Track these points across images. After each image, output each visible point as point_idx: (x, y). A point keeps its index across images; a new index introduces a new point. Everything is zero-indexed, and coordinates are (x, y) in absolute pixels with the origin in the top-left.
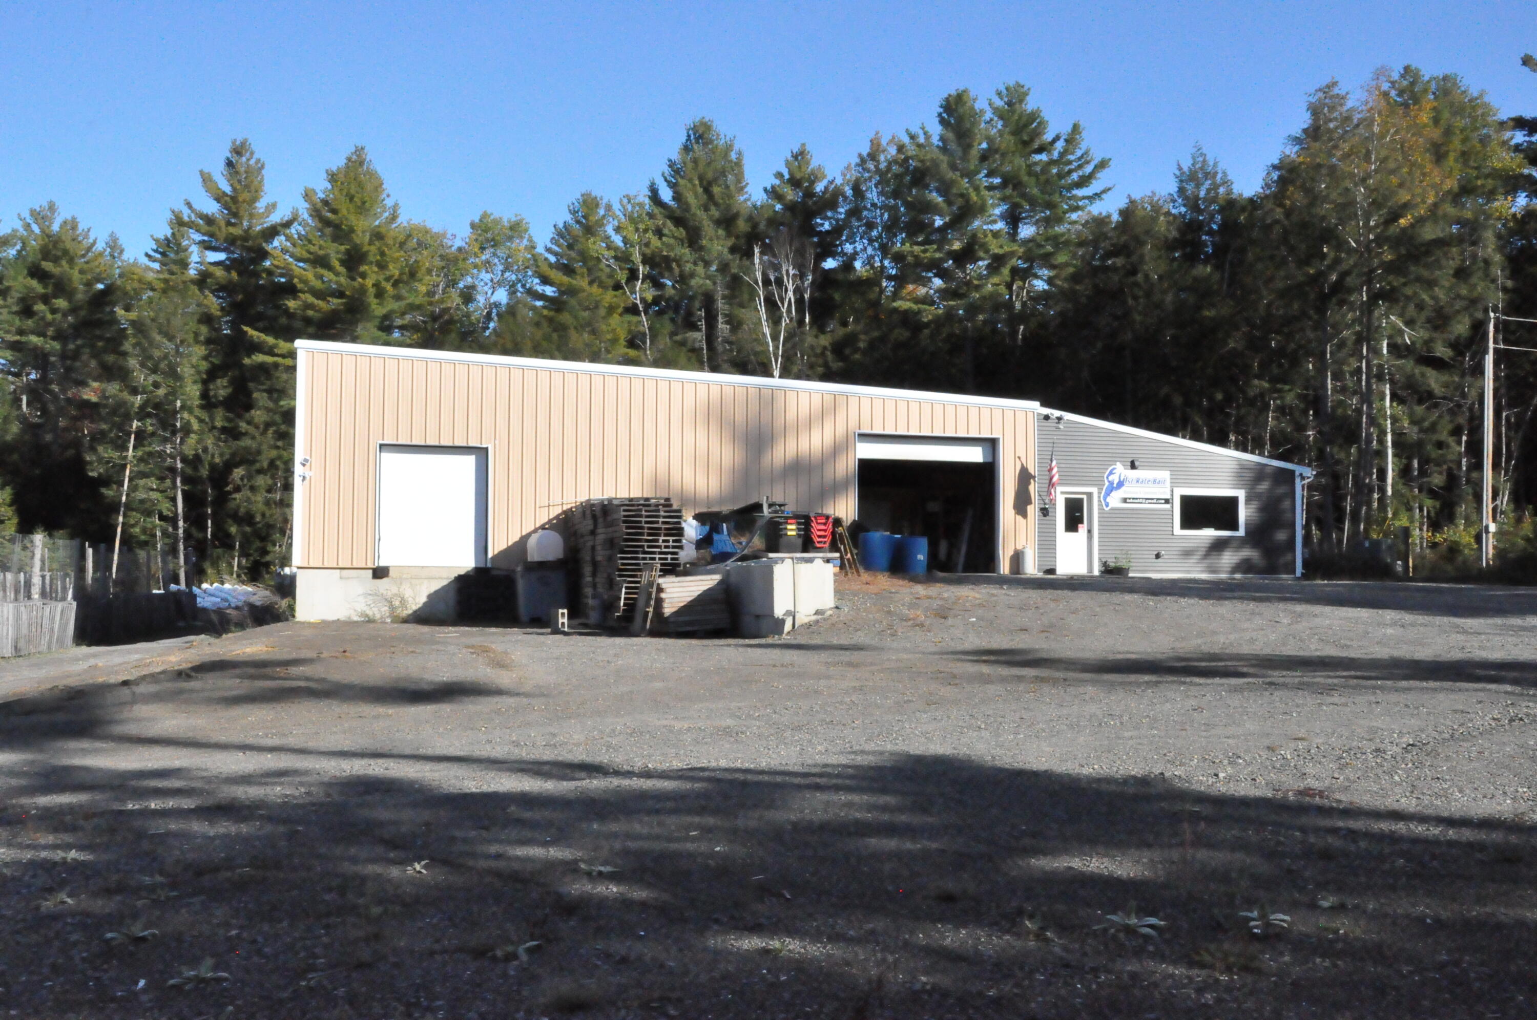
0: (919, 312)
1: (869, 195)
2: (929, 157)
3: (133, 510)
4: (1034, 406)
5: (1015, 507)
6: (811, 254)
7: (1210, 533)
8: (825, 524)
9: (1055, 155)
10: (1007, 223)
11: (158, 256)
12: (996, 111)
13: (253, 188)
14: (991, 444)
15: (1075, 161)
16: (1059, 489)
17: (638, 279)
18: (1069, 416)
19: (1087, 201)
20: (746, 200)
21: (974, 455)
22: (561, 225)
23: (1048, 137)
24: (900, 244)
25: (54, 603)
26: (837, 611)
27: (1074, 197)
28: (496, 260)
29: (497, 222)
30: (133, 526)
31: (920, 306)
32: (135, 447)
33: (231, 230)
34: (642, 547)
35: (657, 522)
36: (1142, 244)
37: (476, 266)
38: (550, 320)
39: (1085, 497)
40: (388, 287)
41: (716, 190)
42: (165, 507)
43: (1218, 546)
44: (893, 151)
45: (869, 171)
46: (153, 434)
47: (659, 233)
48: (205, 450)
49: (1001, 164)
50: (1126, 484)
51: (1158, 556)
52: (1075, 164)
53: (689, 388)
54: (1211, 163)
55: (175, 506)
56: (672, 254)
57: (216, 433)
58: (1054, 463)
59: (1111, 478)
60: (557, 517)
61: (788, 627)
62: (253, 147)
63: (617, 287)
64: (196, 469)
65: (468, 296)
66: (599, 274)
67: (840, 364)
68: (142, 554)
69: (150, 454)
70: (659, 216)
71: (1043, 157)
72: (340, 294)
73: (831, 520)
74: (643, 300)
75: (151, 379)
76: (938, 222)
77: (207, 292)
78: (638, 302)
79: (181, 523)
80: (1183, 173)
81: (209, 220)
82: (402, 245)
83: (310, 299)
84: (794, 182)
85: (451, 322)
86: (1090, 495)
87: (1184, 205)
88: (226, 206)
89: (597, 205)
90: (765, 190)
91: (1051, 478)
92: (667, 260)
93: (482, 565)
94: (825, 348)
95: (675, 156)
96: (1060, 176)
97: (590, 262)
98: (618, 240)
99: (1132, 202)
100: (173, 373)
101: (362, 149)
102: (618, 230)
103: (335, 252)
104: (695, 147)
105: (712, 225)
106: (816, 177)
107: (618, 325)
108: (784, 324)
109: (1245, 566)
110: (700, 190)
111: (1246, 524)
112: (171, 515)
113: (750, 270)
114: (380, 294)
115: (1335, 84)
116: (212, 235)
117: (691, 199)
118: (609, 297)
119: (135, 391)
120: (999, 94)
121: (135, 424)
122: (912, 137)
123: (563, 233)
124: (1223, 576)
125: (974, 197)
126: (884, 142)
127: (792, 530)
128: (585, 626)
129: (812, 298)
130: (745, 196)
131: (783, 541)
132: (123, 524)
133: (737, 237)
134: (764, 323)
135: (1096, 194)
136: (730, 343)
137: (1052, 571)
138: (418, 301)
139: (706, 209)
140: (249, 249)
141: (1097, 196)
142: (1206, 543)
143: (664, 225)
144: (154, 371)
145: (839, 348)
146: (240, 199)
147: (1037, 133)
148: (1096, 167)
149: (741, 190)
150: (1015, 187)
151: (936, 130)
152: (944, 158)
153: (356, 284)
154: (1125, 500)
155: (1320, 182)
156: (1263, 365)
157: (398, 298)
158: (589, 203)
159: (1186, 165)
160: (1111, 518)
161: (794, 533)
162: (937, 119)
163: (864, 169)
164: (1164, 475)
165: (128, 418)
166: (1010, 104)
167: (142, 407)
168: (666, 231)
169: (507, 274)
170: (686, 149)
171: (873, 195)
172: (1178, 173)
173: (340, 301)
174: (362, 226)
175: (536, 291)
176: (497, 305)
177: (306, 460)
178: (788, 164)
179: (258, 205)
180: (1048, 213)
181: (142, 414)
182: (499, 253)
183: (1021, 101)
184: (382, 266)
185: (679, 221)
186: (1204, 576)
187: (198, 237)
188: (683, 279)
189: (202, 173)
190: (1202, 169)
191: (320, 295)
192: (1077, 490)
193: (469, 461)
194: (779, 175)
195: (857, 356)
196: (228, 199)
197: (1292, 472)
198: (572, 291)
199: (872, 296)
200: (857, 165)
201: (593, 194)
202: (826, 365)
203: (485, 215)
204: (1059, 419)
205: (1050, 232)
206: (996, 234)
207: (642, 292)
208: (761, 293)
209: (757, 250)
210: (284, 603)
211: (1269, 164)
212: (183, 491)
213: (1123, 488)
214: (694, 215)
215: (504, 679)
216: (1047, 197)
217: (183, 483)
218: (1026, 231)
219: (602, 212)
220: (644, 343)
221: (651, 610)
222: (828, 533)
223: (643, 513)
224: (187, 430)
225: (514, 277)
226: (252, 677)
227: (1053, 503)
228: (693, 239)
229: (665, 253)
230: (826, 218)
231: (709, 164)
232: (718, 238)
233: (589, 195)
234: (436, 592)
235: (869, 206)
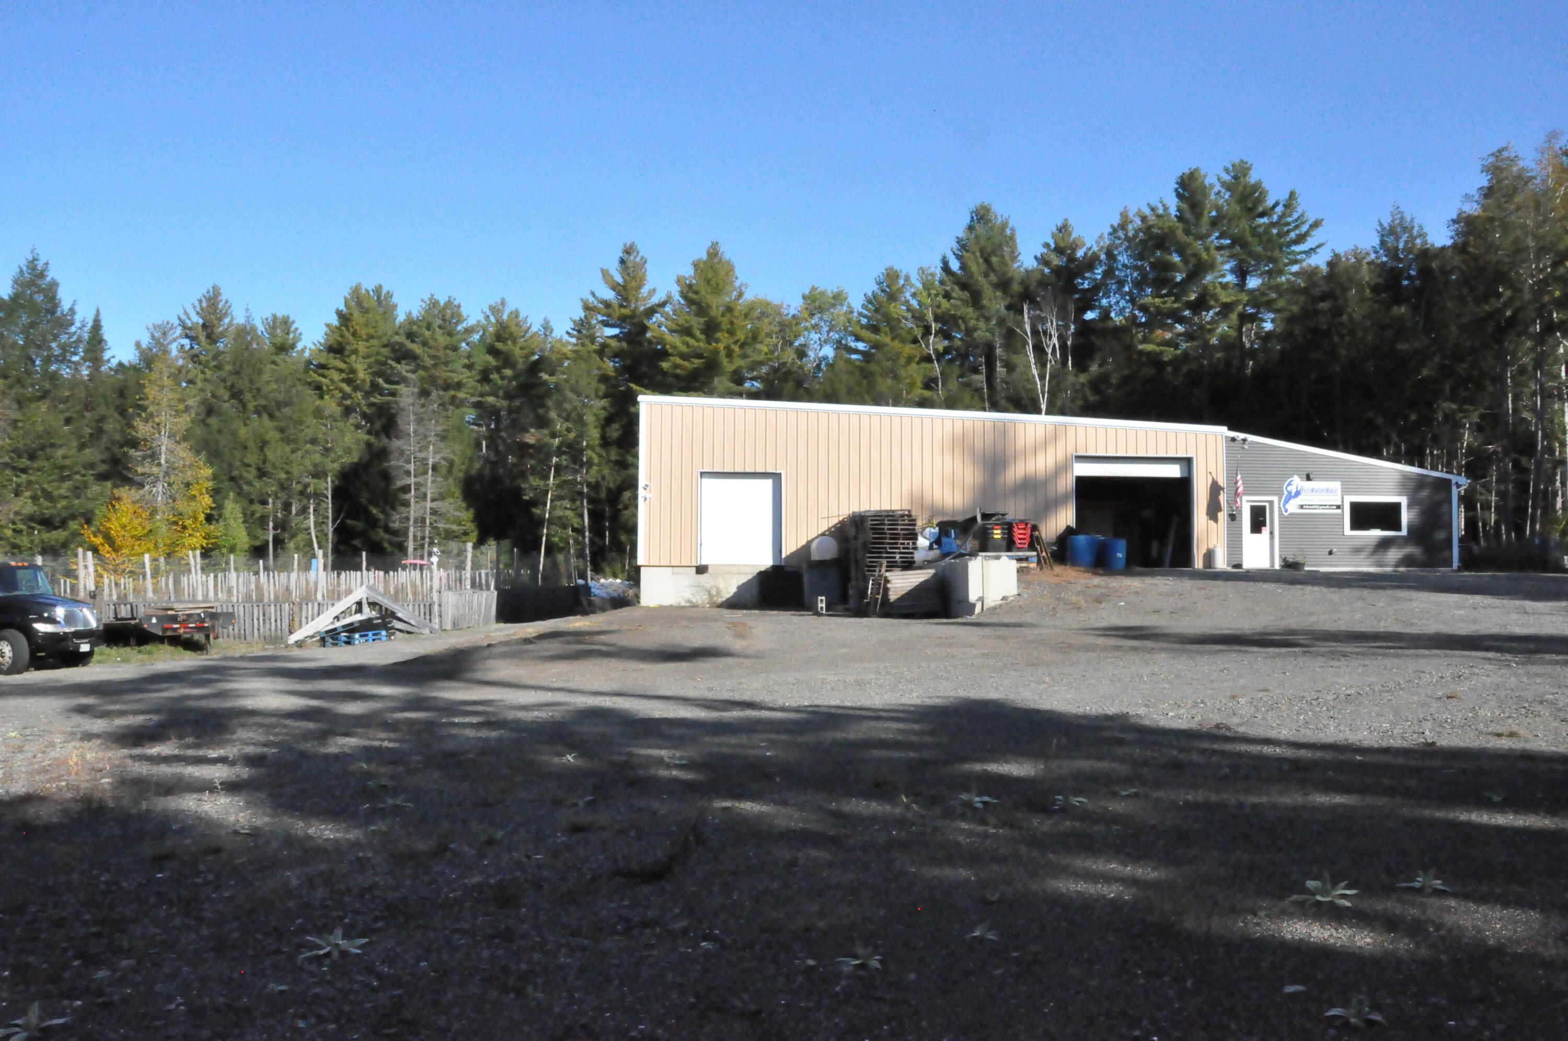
0: (1161, 352)
1: (1120, 258)
2: (1166, 225)
3: (553, 524)
4: (1223, 430)
5: (1208, 514)
6: (1071, 307)
7: (1377, 533)
8: (1024, 529)
9: (1275, 218)
10: (1237, 277)
11: (575, 333)
12: (1224, 184)
13: (638, 280)
14: (1187, 462)
15: (1293, 222)
16: (1245, 498)
17: (931, 334)
18: (1252, 438)
19: (1304, 256)
20: (1018, 267)
21: (1173, 471)
22: (870, 294)
23: (1270, 202)
24: (1148, 297)
25: (481, 592)
26: (1018, 597)
27: (1293, 253)
28: (822, 324)
29: (823, 293)
30: (554, 536)
31: (1161, 348)
32: (554, 477)
33: (623, 311)
34: (885, 548)
35: (897, 529)
36: (1345, 289)
37: (806, 329)
38: (862, 369)
39: (1267, 505)
40: (736, 348)
41: (994, 260)
42: (576, 522)
43: (1384, 544)
44: (1138, 222)
45: (1119, 238)
46: (567, 467)
47: (947, 296)
48: (603, 478)
49: (1229, 228)
50: (1302, 493)
51: (1330, 553)
52: (1293, 225)
53: (937, 423)
54: (1408, 219)
55: (583, 521)
56: (959, 313)
57: (611, 465)
58: (1239, 477)
59: (1289, 489)
60: (834, 526)
61: (978, 609)
62: (639, 248)
63: (915, 341)
64: (598, 492)
65: (801, 353)
66: (900, 331)
67: (1097, 398)
68: (560, 557)
69: (566, 482)
70: (948, 283)
71: (1265, 220)
72: (699, 356)
73: (1029, 526)
74: (935, 350)
75: (565, 426)
76: (1179, 279)
77: (605, 359)
78: (932, 352)
79: (587, 534)
80: (1383, 229)
81: (607, 305)
82: (746, 316)
83: (678, 361)
84: (1059, 250)
85: (789, 373)
86: (1271, 503)
87: (1386, 256)
88: (619, 293)
89: (898, 277)
90: (1036, 258)
91: (1237, 489)
92: (955, 318)
93: (778, 563)
94: (1083, 384)
95: (961, 234)
96: (1280, 235)
97: (893, 324)
98: (914, 303)
99: (1336, 256)
100: (580, 421)
101: (717, 243)
102: (914, 295)
103: (697, 323)
104: (977, 226)
105: (991, 289)
106: (1077, 245)
107: (916, 372)
108: (1048, 366)
109: (1408, 561)
110: (981, 261)
111: (1408, 526)
112: (579, 527)
113: (1021, 324)
114: (730, 354)
115: (1504, 149)
116: (609, 316)
117: (974, 268)
118: (908, 349)
119: (554, 435)
120: (1227, 170)
121: (555, 460)
122: (1153, 210)
123: (872, 301)
124: (1389, 569)
125: (1205, 256)
126: (1131, 215)
127: (997, 534)
128: (847, 610)
129: (1074, 346)
130: (1018, 264)
131: (990, 543)
132: (547, 535)
133: (1012, 297)
134: (1033, 366)
135: (1311, 249)
136: (1007, 383)
137: (1239, 566)
138: (761, 357)
139: (986, 275)
140: (633, 324)
141: (1313, 251)
142: (1374, 542)
143: (952, 289)
144: (567, 419)
145: (1096, 385)
146: (629, 287)
147: (1260, 200)
148: (1311, 226)
149: (1014, 258)
150: (1242, 246)
151: (1173, 204)
152: (1180, 225)
153: (711, 347)
154: (1302, 507)
155: (1495, 232)
156: (1453, 390)
157: (744, 356)
158: (891, 276)
159: (1386, 222)
160: (1289, 522)
161: (999, 536)
162: (1174, 194)
163: (1115, 237)
164: (1336, 485)
165: (549, 456)
166: (1236, 178)
167: (559, 448)
168: (954, 295)
169: (832, 334)
170: (971, 228)
171: (1123, 259)
172: (1379, 228)
173: (700, 361)
174: (717, 305)
175: (851, 347)
176: (825, 358)
177: (647, 486)
178: (1053, 236)
179: (642, 291)
180: (1271, 266)
181: (559, 452)
182: (825, 317)
183: (1245, 175)
184: (731, 333)
185: (964, 286)
186: (1372, 570)
187: (600, 318)
188: (969, 332)
189: (602, 270)
190: (1400, 224)
191: (684, 357)
192: (1260, 499)
193: (768, 483)
194: (1047, 245)
195: (1110, 391)
196: (620, 288)
197: (1449, 481)
198: (877, 346)
199: (1127, 340)
200: (1110, 234)
201: (895, 268)
202: (1085, 399)
203: (814, 289)
204: (1244, 440)
205: (1273, 282)
206: (1224, 286)
207: (935, 344)
208: (1030, 342)
209: (1025, 307)
210: (631, 592)
211: (1450, 219)
212: (588, 509)
213: (1300, 497)
214: (977, 281)
215: (738, 645)
216: (1269, 254)
217: (588, 503)
218: (1253, 283)
219: (901, 282)
220: (937, 386)
221: (880, 597)
222: (1027, 536)
223: (886, 522)
224: (590, 463)
225: (837, 336)
226: (569, 643)
227: (1240, 510)
228: (976, 299)
229: (952, 312)
230: (1084, 278)
231: (989, 239)
232: (996, 298)
233: (891, 269)
234: (743, 584)
235: (1120, 267)
